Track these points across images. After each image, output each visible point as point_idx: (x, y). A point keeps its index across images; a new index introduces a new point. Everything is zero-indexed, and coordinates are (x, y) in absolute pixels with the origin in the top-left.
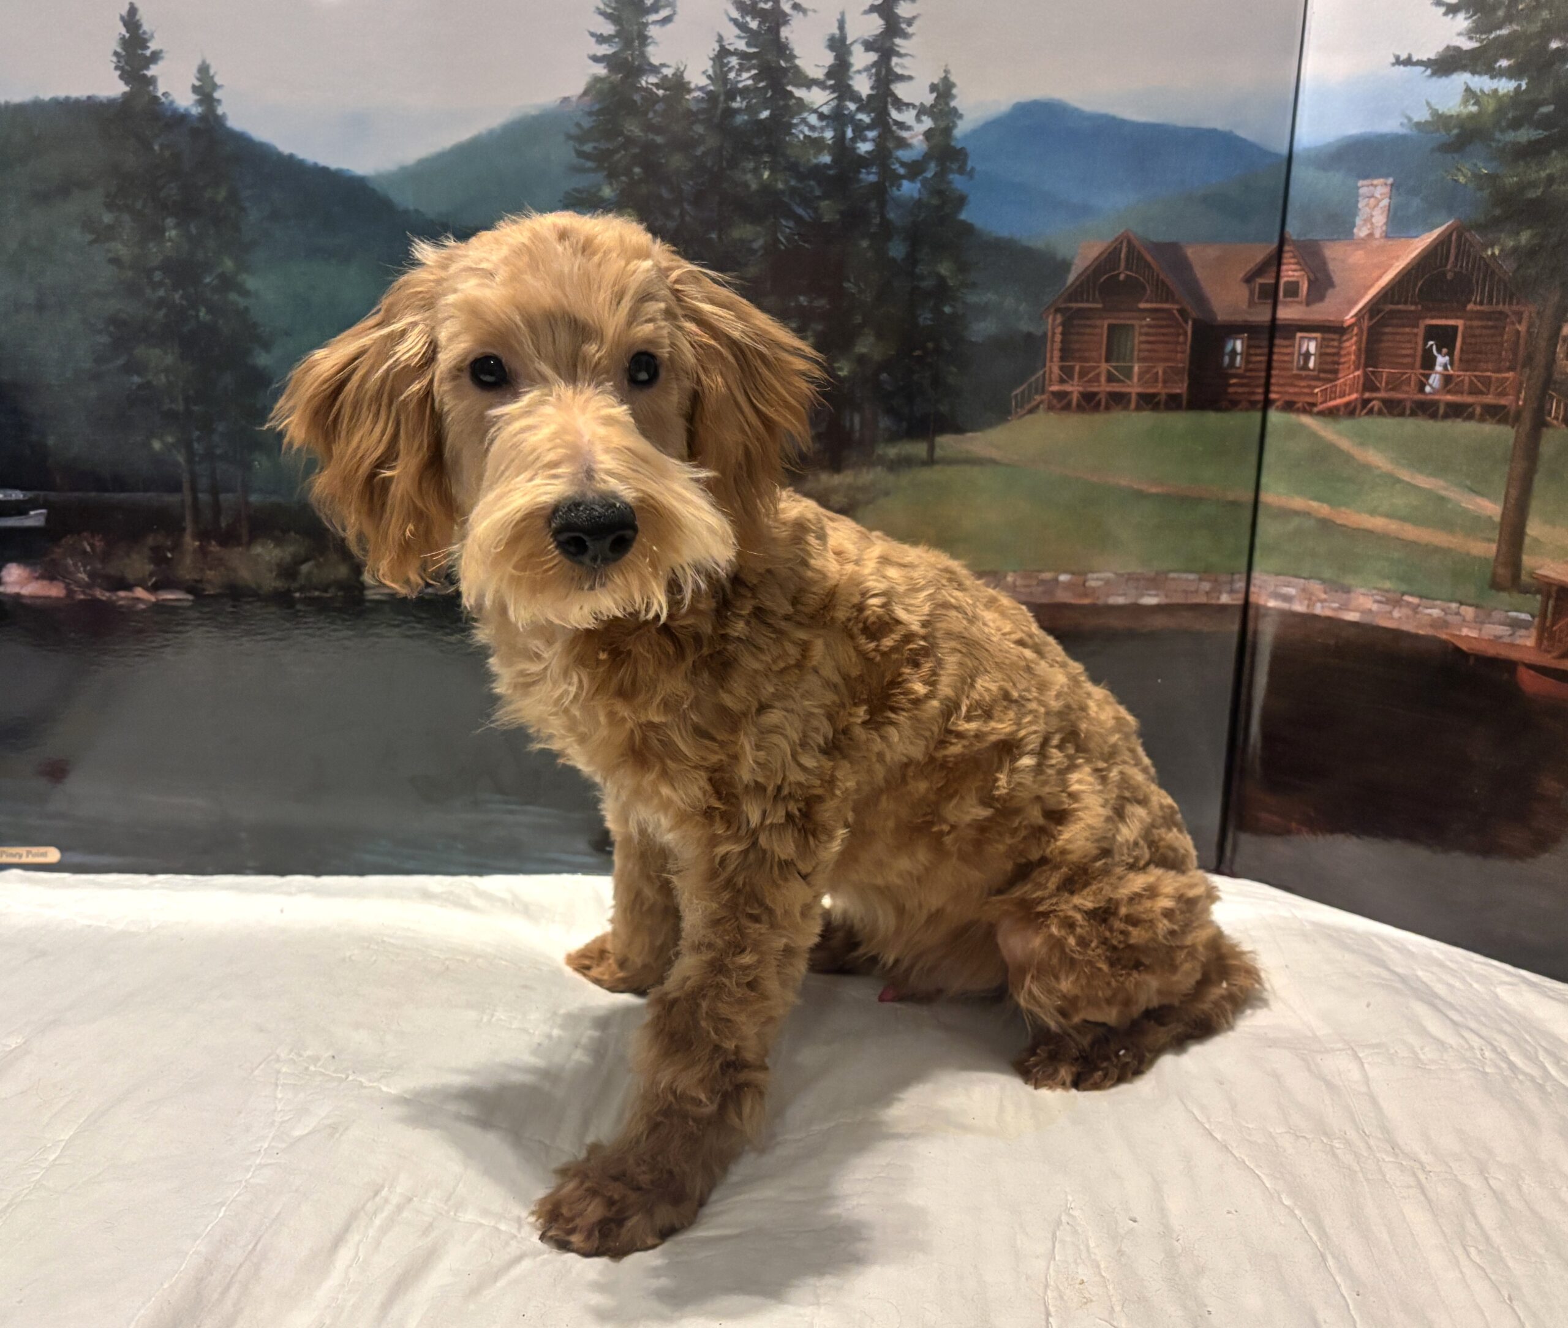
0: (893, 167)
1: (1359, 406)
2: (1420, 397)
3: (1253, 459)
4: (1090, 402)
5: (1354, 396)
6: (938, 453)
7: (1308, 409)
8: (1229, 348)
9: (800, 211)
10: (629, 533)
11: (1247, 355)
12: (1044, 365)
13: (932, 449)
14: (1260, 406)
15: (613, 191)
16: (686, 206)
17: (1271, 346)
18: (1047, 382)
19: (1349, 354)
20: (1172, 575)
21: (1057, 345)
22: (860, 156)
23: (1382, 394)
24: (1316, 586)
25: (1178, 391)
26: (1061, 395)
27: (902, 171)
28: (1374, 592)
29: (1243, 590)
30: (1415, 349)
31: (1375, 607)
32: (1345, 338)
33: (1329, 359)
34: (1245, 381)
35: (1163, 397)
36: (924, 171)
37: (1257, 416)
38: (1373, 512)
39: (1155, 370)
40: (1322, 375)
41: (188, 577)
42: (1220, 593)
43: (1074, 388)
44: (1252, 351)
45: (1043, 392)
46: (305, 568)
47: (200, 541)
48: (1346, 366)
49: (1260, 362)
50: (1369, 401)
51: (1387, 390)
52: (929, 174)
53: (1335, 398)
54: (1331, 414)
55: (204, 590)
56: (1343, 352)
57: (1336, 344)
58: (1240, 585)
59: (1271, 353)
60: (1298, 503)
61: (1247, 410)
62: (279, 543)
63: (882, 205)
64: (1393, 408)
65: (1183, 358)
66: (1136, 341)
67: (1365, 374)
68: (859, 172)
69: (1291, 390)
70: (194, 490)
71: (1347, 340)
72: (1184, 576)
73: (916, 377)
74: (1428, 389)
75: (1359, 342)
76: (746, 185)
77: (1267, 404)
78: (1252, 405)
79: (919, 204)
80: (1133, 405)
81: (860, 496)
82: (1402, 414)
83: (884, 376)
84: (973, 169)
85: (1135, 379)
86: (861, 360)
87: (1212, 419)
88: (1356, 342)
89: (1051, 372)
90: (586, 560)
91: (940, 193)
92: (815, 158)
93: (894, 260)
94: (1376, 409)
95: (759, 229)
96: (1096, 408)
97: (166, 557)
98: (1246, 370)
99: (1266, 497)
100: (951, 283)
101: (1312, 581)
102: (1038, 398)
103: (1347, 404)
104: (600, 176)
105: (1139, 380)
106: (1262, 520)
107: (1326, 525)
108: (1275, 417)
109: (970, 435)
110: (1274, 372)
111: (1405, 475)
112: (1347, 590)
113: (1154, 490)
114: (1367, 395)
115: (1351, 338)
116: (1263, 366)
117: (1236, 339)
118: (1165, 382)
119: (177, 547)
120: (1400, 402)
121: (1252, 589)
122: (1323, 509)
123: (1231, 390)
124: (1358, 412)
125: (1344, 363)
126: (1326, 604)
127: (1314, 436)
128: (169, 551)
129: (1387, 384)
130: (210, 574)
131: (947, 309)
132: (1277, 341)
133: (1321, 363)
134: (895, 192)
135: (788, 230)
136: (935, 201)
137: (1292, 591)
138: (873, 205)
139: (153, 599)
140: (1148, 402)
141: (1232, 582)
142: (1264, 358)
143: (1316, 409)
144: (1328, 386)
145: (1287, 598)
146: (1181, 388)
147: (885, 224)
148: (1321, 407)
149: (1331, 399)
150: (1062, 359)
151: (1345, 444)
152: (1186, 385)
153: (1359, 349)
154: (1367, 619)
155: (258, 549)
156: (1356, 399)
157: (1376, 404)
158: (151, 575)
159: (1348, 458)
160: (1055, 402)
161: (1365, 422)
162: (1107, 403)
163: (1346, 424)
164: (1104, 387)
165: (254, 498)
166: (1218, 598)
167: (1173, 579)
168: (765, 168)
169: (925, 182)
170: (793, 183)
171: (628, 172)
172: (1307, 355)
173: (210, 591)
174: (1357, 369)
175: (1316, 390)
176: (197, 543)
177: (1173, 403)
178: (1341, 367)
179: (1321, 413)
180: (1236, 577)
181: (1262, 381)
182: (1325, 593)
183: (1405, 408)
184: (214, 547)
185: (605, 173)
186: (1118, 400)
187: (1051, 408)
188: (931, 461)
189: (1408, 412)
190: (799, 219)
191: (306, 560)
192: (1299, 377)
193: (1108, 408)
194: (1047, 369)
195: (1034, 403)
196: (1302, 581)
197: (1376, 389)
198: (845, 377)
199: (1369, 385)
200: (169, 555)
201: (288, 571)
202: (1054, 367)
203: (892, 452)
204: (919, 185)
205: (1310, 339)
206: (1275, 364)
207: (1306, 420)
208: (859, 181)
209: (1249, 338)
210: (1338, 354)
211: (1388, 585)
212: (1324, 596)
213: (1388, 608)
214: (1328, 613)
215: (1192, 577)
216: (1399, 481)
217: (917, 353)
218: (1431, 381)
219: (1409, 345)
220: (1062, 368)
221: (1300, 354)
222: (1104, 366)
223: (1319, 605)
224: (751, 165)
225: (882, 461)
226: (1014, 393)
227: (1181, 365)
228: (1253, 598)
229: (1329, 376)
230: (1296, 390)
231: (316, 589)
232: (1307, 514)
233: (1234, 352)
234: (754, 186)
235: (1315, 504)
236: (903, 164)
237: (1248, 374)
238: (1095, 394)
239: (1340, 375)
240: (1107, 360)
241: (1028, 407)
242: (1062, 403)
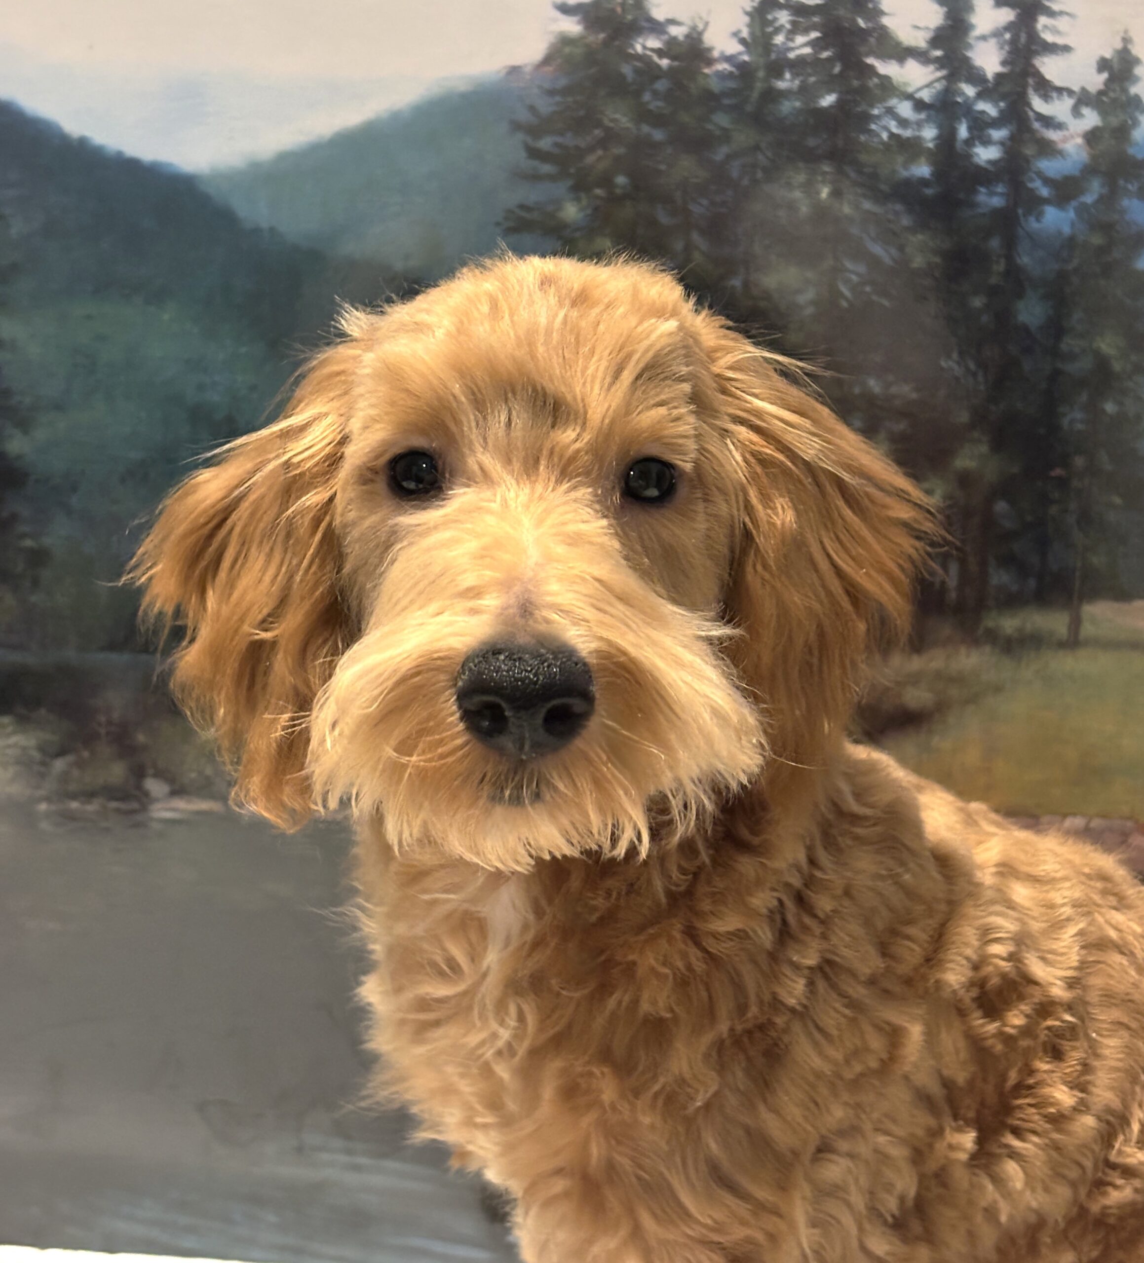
0: (1030, 185)
6: (1087, 629)
9: (877, 249)
10: (577, 705)
13: (1076, 623)
15: (581, 210)
16: (695, 237)
22: (978, 167)
27: (1045, 192)
36: (1082, 192)
52: (1089, 199)
63: (1010, 244)
68: (975, 192)
73: (1053, 510)
76: (791, 206)
79: (1071, 243)
81: (954, 692)
83: (1001, 506)
90: (507, 742)
91: (1107, 228)
92: (906, 168)
93: (1026, 329)
95: (810, 275)
100: (1117, 366)
104: (560, 189)
131: (1110, 407)
134: (1033, 224)
135: (854, 278)
136: (1097, 240)
138: (995, 243)
147: (1014, 273)
168: (823, 182)
169: (1082, 210)
170: (867, 205)
171: (606, 181)
185: (570, 183)
188: (1073, 642)
190: (874, 262)
203: (1009, 623)
204: (1072, 214)
208: (973, 205)
217: (1058, 472)
224: (801, 178)
225: (992, 637)
234: (804, 209)
236: (1047, 181)
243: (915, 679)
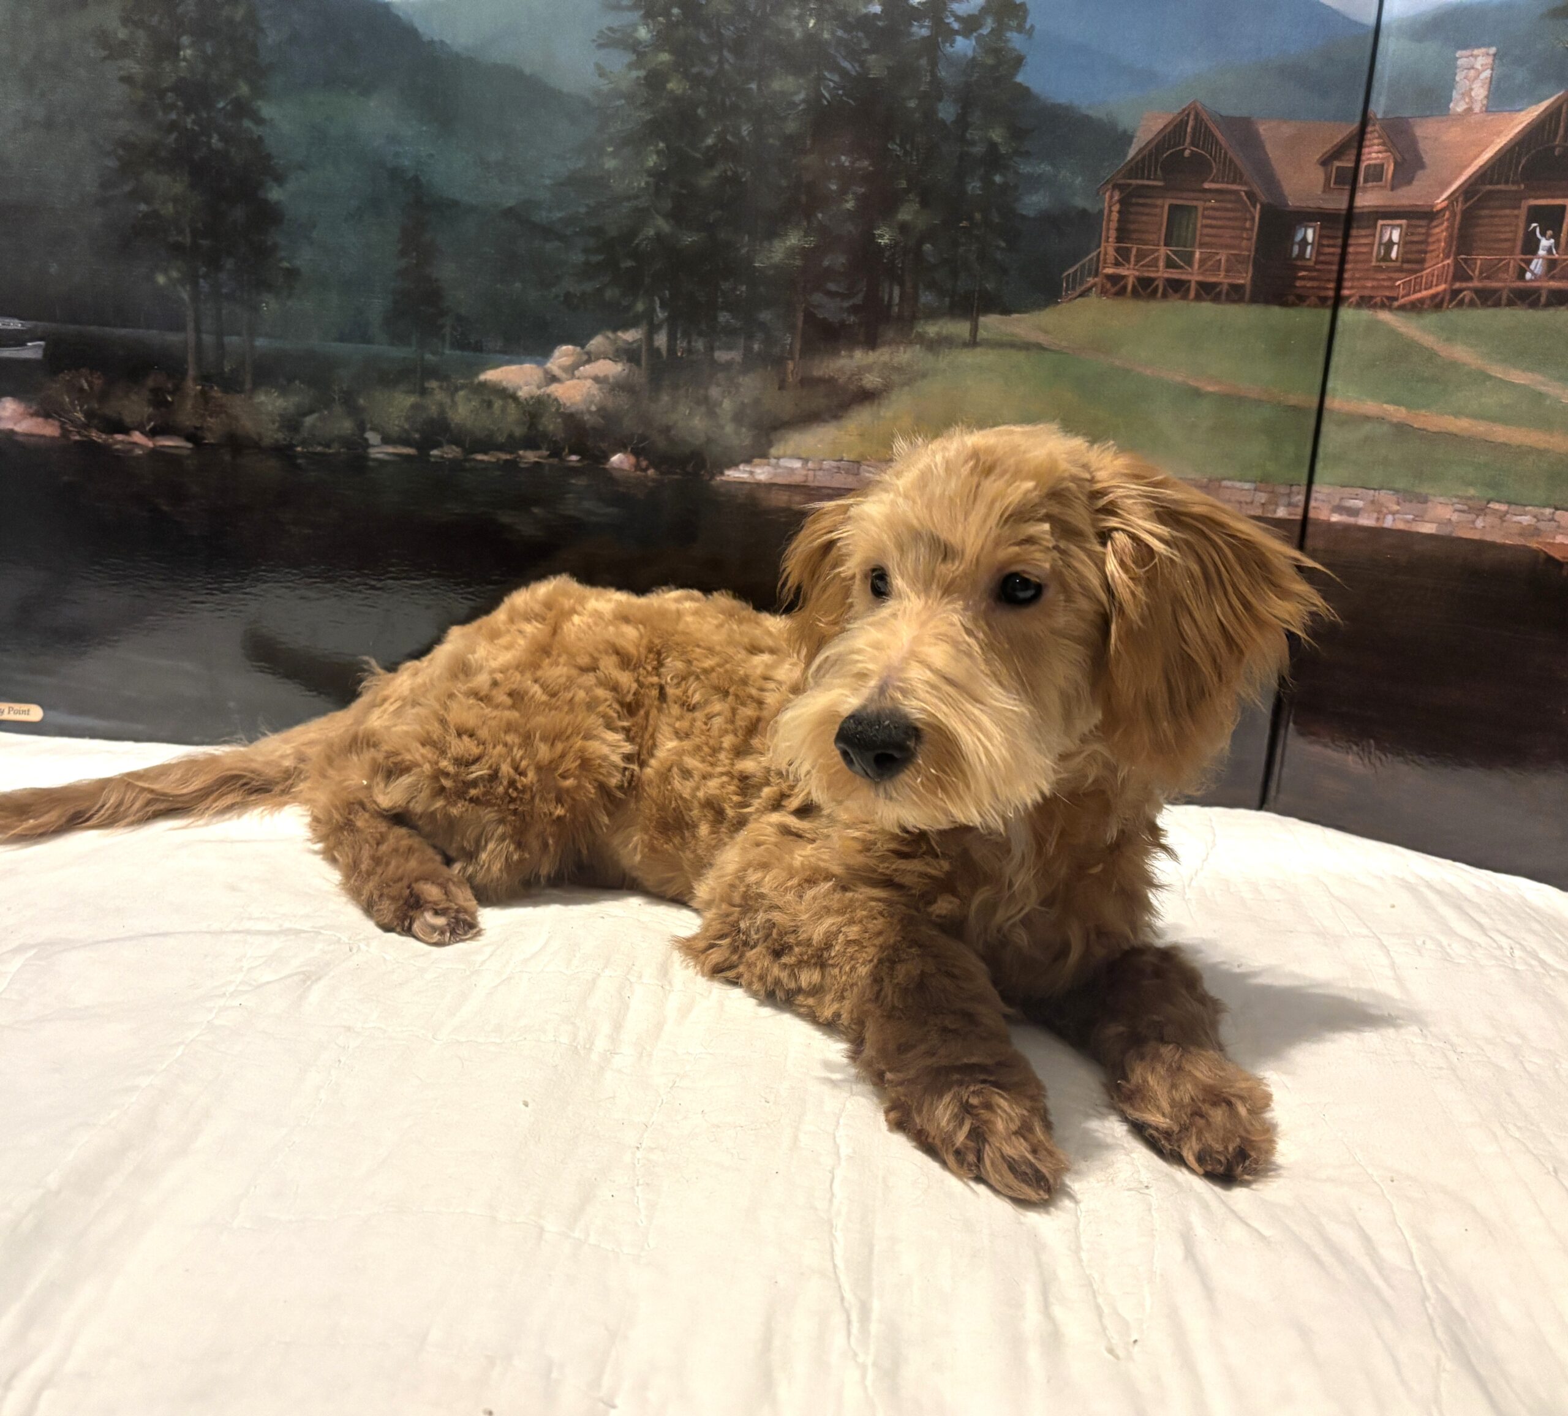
0: (947, 21)
1: (1447, 298)
2: (1520, 284)
3: (1321, 359)
4: (1145, 289)
5: (1442, 287)
6: (982, 334)
7: (1387, 304)
8: (1299, 237)
9: (846, 65)
11: (1319, 245)
12: (1099, 246)
13: (975, 330)
14: (1330, 302)
15: (649, 31)
16: (726, 53)
17: (1346, 236)
18: (1101, 265)
19: (1439, 241)
20: (1226, 483)
21: (1114, 225)
22: (913, 7)
23: (1476, 284)
24: (1386, 497)
25: (1242, 281)
26: (1114, 279)
27: (956, 26)
28: (1455, 500)
29: (1302, 504)
30: (1516, 232)
31: (1455, 517)
32: (1435, 223)
33: (1415, 248)
34: (1315, 274)
35: (1225, 288)
36: (980, 26)
37: (1327, 314)
38: (1457, 414)
39: (1218, 258)
40: (1406, 266)
41: (188, 423)
42: (1277, 505)
43: (1129, 272)
44: (1325, 242)
45: (1096, 275)
46: (309, 420)
47: (203, 386)
48: (1434, 254)
49: (1333, 254)
50: (1460, 291)
51: (1481, 279)
52: (985, 31)
53: (1420, 291)
54: (1416, 307)
55: (204, 438)
56: (1431, 240)
57: (1423, 230)
58: (1300, 498)
59: (1345, 246)
60: (1370, 407)
61: (1316, 306)
62: (284, 392)
63: (933, 63)
64: (1487, 298)
65: (1248, 246)
66: (1199, 225)
67: (1457, 263)
68: (911, 25)
69: (1369, 284)
70: (198, 330)
71: (1436, 226)
72: (1238, 484)
73: (961, 250)
74: (1528, 276)
75: (1451, 227)
76: (790, 33)
77: (1338, 301)
78: (1323, 301)
79: (973, 63)
80: (1192, 294)
81: (895, 377)
82: (1497, 304)
83: (927, 247)
84: (1032, 27)
85: (1196, 266)
86: (904, 228)
87: (1276, 314)
88: (1447, 228)
89: (1106, 254)
91: (996, 52)
92: (865, 7)
93: (943, 122)
94: (1467, 300)
95: (801, 81)
96: (1153, 295)
97: (167, 401)
98: (1316, 262)
99: (1334, 402)
100: (1003, 150)
101: (1383, 492)
102: (1091, 280)
103: (1434, 297)
104: (636, 16)
105: (1200, 267)
106: (1327, 427)
107: (1402, 430)
108: (1346, 314)
109: (1015, 316)
110: (1348, 266)
111: (1497, 371)
112: (1424, 500)
113: (1210, 389)
114: (1457, 285)
115: (1442, 223)
116: (1336, 259)
117: (1306, 227)
118: (1227, 271)
119: (177, 390)
120: (1495, 291)
121: (1313, 504)
122: (1397, 413)
123: (1298, 283)
124: (1445, 304)
125: (1432, 251)
126: (1397, 516)
127: (1392, 332)
128: (170, 393)
129: (1481, 273)
130: (211, 421)
131: (998, 179)
132: (1354, 232)
133: (1406, 253)
134: (948, 49)
135: (832, 85)
136: (990, 61)
137: (1359, 504)
138: (923, 62)
139: (150, 444)
140: (1208, 291)
141: (1289, 495)
142: (1338, 250)
143: (1396, 304)
144: (1413, 277)
145: (1354, 512)
146: (1244, 279)
147: (935, 81)
148: (1402, 301)
149: (1415, 292)
150: (1119, 240)
151: (1428, 340)
152: (1250, 275)
153: (1451, 236)
154: (1445, 531)
155: (261, 398)
156: (1445, 290)
157: (1467, 295)
158: (150, 420)
159: (1431, 356)
160: (1109, 285)
161: (1454, 315)
162: (1165, 290)
163: (1431, 319)
164: (1162, 273)
165: (260, 342)
166: (1275, 512)
167: (1228, 488)
168: (810, 15)
169: (979, 39)
170: (840, 33)
171: (667, 14)
172: (1390, 243)
173: (210, 439)
174: (1447, 257)
175: (1398, 283)
176: (199, 388)
177: (1235, 294)
178: (1428, 255)
179: (1402, 308)
180: (1295, 489)
181: (1334, 276)
182: (1398, 504)
183: (1500, 299)
184: (216, 392)
185: (642, 12)
186: (1177, 287)
187: (1104, 292)
188: (973, 343)
189: (1504, 301)
190: (844, 73)
191: (311, 412)
192: (1378, 269)
193: (1165, 296)
194: (1102, 249)
195: (1088, 285)
196: (1372, 492)
197: (1470, 279)
198: (886, 245)
199: (1460, 274)
200: (169, 399)
201: (291, 423)
202: (1109, 248)
203: (932, 329)
204: (974, 42)
205: (1393, 227)
206: (1350, 257)
207: (1384, 316)
208: (910, 34)
209: (1322, 227)
210: (1425, 242)
211: (1471, 492)
212: (1396, 508)
213: (1472, 517)
214: (1401, 526)
215: (1247, 486)
216: (1490, 377)
217: (964, 224)
218: (1532, 267)
219: (1508, 229)
220: (1117, 250)
221: (1380, 244)
222: (1163, 251)
223: (1390, 518)
224: (796, 12)
225: (921, 339)
226: (1066, 274)
227: (1247, 253)
228: (1312, 514)
229: (1414, 266)
230: (1375, 283)
231: (320, 444)
232: (1380, 420)
233: (1304, 242)
234: (798, 35)
235: (1390, 408)
236: (958, 18)
237: (1318, 267)
238: (1152, 280)
239: (1427, 265)
240: (1166, 245)
241: (1078, 291)
242: (1116, 287)
243: (869, 368)
